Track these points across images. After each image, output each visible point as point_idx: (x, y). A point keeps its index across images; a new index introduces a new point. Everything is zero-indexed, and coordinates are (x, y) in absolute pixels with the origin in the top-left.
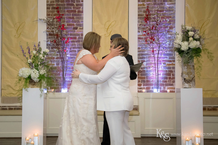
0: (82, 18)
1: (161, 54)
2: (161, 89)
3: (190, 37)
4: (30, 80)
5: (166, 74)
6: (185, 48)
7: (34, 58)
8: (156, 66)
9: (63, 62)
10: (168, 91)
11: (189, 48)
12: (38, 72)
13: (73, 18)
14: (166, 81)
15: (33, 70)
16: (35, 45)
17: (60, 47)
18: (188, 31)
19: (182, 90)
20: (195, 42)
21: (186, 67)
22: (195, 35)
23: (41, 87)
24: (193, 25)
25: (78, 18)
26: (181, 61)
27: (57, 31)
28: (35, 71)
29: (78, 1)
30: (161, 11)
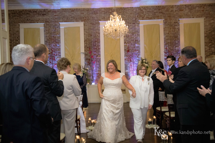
0: (100, 52)
1: (135, 66)
3: (144, 62)
8: (133, 72)
9: (92, 71)
13: (96, 52)
17: (91, 64)
18: (143, 60)
20: (146, 64)
22: (146, 61)
24: (145, 57)
25: (98, 51)
27: (89, 58)
29: (98, 44)
30: (134, 48)
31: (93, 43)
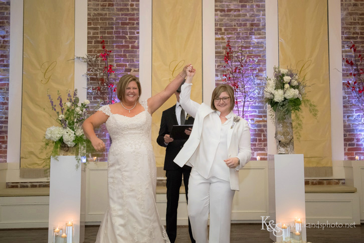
0: (138, 56)
1: (248, 106)
3: (286, 83)
4: (61, 144)
5: (255, 135)
6: (280, 99)
7: (68, 113)
10: (258, 158)
11: (285, 99)
12: (74, 132)
13: (125, 56)
14: (255, 144)
15: (67, 130)
16: (69, 94)
17: (107, 96)
18: (283, 75)
19: (277, 157)
20: (292, 90)
21: (281, 125)
22: (293, 81)
23: (77, 154)
24: (289, 68)
25: (132, 56)
26: (274, 116)
27: (102, 74)
28: (69, 131)
29: (131, 33)
30: (246, 48)
31: (117, 28)
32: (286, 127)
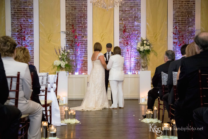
0: (87, 31)
1: (133, 52)
2: (132, 72)
3: (145, 44)
5: (136, 64)
6: (142, 50)
7: (62, 55)
8: (130, 59)
9: (76, 56)
10: (137, 73)
11: (144, 50)
12: (65, 63)
13: (81, 31)
14: (136, 68)
15: (62, 62)
17: (74, 48)
18: (144, 41)
20: (147, 46)
21: (143, 60)
22: (147, 43)
24: (146, 37)
25: (84, 31)
27: (72, 39)
29: (84, 21)
30: (132, 27)
31: (78, 19)
32: (145, 60)
